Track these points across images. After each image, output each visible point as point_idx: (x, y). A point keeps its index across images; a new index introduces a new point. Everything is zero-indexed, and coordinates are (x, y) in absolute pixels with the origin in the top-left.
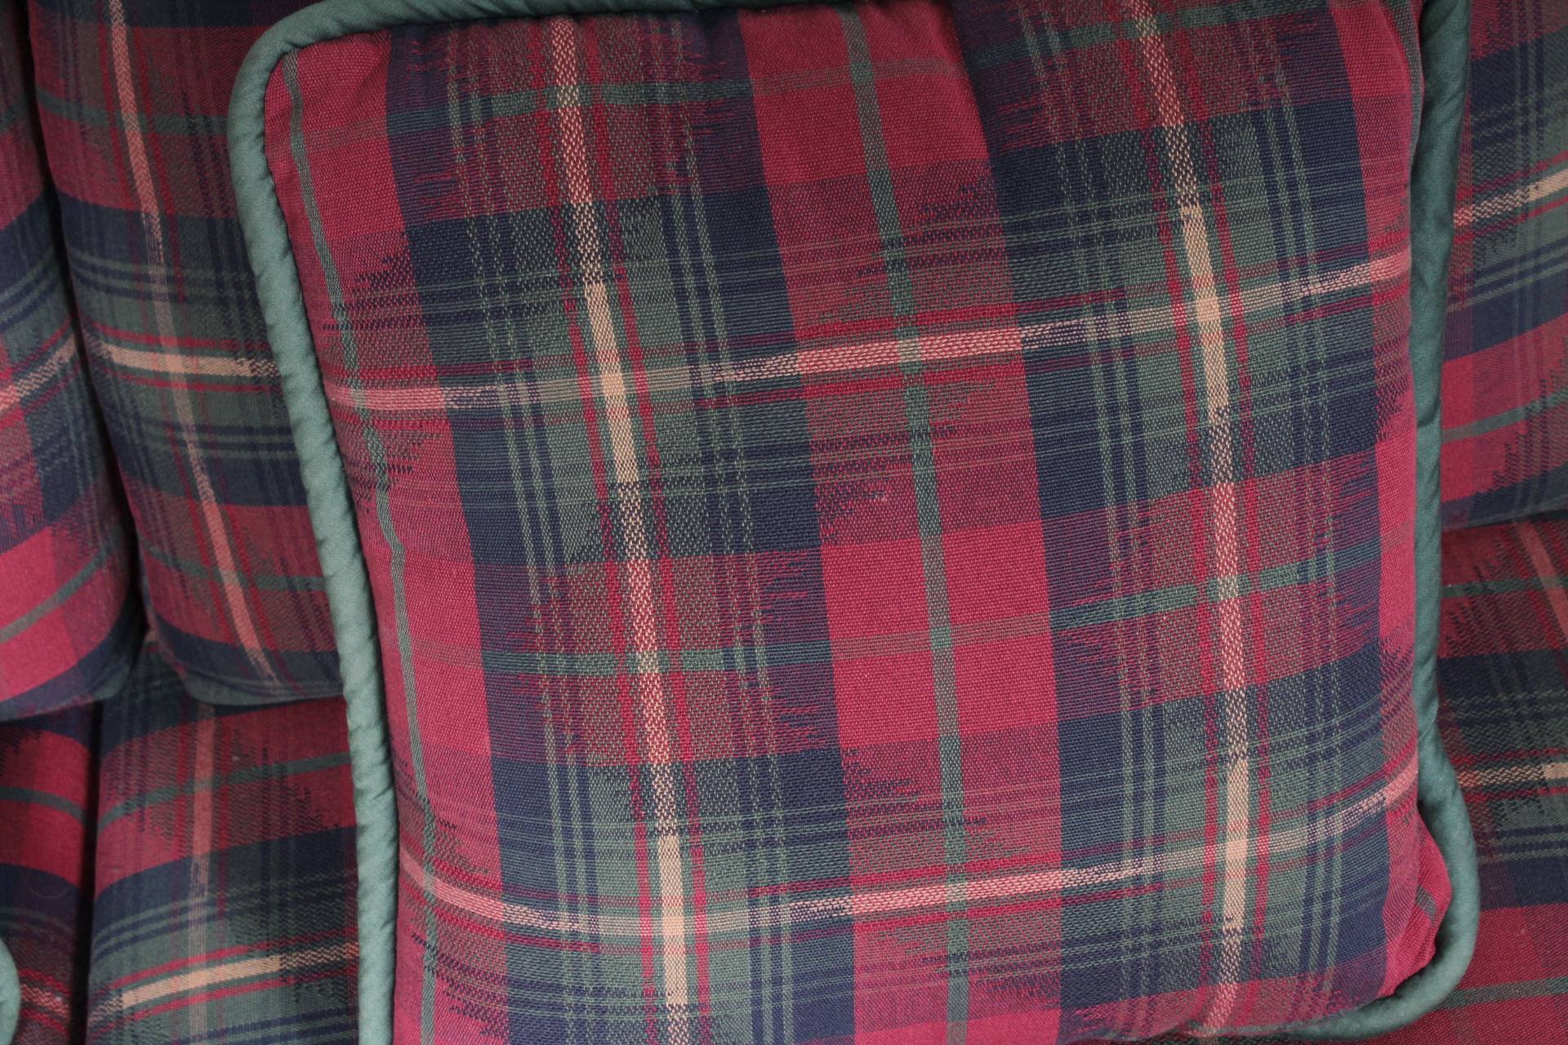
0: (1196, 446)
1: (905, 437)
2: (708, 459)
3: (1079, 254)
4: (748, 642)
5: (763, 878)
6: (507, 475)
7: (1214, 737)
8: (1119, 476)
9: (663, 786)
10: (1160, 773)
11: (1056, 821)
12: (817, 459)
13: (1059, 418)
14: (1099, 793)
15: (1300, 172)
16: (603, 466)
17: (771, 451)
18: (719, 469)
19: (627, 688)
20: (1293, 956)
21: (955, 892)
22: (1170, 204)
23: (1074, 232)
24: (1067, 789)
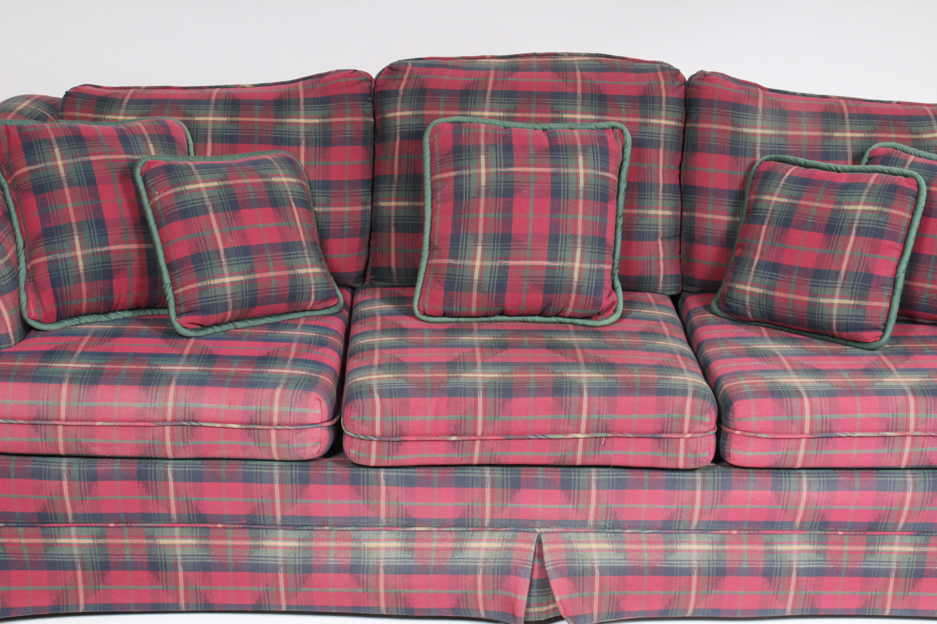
0: (577, 192)
1: (530, 182)
2: (497, 182)
3: (562, 160)
4: (499, 213)
5: (495, 256)
6: (462, 185)
7: (575, 242)
8: (564, 194)
9: (480, 237)
10: (565, 247)
11: (546, 251)
12: (515, 184)
13: (555, 183)
14: (554, 248)
15: (599, 155)
16: (479, 183)
17: (507, 182)
18: (499, 184)
19: (477, 220)
20: (586, 290)
21: (528, 263)
22: (577, 155)
23: (561, 156)
24: (549, 246)
